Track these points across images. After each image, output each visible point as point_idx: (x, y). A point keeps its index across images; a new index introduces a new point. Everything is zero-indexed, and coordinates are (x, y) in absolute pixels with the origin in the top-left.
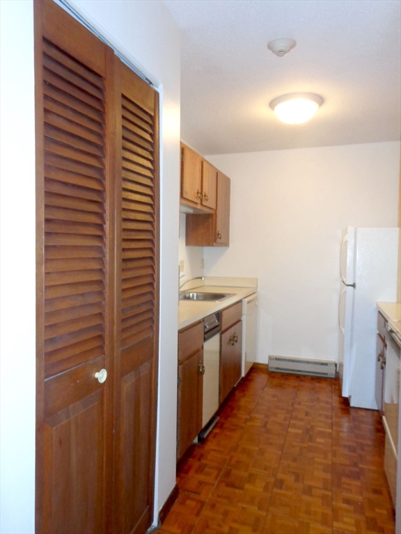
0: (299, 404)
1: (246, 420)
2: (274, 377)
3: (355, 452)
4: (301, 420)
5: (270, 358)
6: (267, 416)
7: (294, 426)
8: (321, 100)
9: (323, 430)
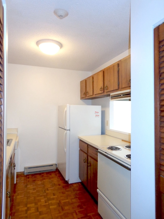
0: (48, 190)
1: (27, 211)
2: (29, 178)
3: (83, 208)
4: (53, 199)
5: (25, 168)
6: (36, 204)
7: (52, 204)
8: (61, 45)
9: (65, 201)
